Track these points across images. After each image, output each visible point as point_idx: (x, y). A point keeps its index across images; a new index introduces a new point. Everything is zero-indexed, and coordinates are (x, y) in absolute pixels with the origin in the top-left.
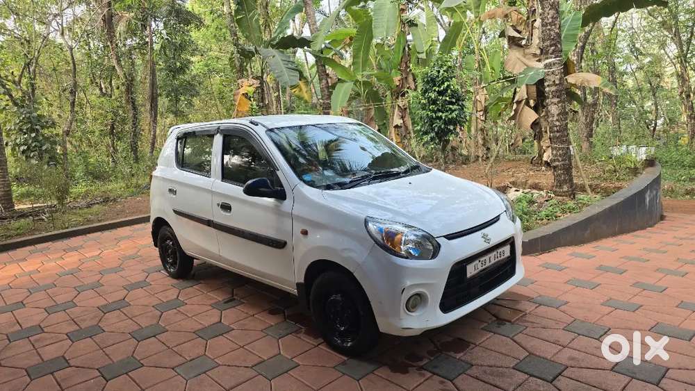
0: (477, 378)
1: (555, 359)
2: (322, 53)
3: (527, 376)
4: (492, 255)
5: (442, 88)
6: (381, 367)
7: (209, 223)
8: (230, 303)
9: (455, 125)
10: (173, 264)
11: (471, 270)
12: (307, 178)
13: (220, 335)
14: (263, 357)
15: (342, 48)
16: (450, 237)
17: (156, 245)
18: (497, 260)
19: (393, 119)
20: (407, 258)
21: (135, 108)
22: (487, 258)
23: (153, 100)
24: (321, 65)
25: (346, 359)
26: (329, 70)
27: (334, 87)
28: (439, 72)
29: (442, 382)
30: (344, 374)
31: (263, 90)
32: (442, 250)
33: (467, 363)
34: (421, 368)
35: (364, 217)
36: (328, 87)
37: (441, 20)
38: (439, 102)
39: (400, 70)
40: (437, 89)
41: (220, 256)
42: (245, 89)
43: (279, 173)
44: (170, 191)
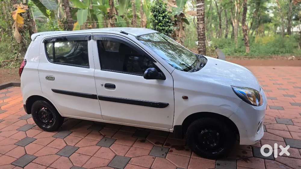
5: (164, 15)
34: (254, 157)
38: (163, 22)
39: (109, 5)
40: (161, 15)
41: (102, 115)
42: (19, 11)
43: (157, 64)
44: (48, 78)
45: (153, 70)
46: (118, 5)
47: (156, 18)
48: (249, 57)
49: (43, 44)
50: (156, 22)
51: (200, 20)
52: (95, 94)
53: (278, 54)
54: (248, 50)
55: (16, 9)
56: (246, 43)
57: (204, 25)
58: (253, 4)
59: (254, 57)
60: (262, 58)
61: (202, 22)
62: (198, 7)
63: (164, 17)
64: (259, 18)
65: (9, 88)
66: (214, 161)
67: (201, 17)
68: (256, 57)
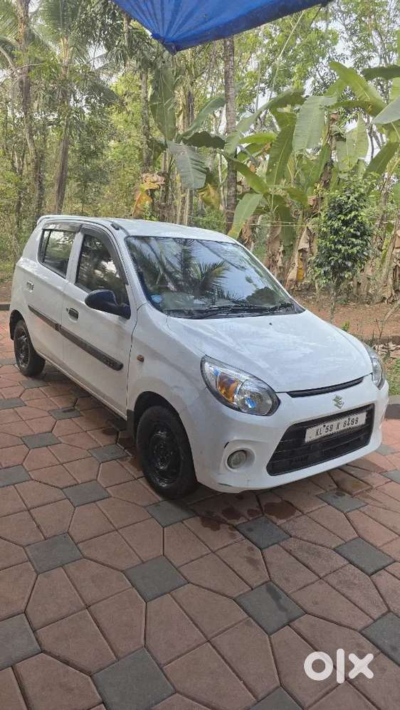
0: (290, 552)
1: (385, 549)
2: (236, 157)
3: (346, 562)
4: (342, 421)
5: (348, 218)
6: (194, 517)
7: (57, 327)
8: (68, 413)
9: (355, 261)
10: (25, 361)
11: (311, 435)
12: (156, 299)
13: (44, 446)
14: (78, 480)
15: (259, 155)
16: (294, 394)
17: (12, 338)
18: (347, 427)
19: (299, 242)
20: (239, 410)
21: (41, 188)
22: (335, 423)
23: (62, 182)
24: (233, 171)
25: (160, 499)
26: (241, 177)
27: (241, 197)
28: (349, 198)
29: (250, 549)
30: (153, 517)
31: (167, 189)
32: (281, 407)
33: (286, 532)
34: (235, 528)
35: (201, 355)
36: (235, 196)
37: (379, 138)
38: (341, 233)
41: (63, 363)
42: (148, 185)
55: (145, 182)
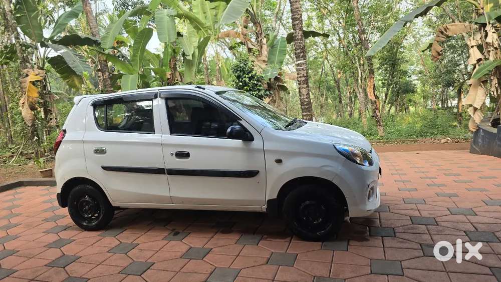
0: (405, 233)
3: (424, 226)
6: (349, 241)
8: (178, 235)
30: (334, 250)
34: (371, 236)
38: (250, 85)
39: (170, 67)
40: (247, 76)
41: (171, 197)
42: (32, 77)
43: (242, 122)
44: (97, 151)
45: (238, 129)
46: (184, 69)
47: (240, 79)
48: (383, 142)
49: (92, 107)
50: (240, 85)
51: (302, 83)
52: (162, 167)
53: (426, 136)
54: (382, 131)
55: (27, 75)
56: (378, 121)
57: (308, 89)
58: (385, 66)
59: (392, 141)
60: (403, 142)
61: (305, 86)
62: (298, 65)
63: (250, 79)
64: (398, 86)
65: (18, 188)
66: (320, 243)
67: (303, 79)
68: (394, 142)
